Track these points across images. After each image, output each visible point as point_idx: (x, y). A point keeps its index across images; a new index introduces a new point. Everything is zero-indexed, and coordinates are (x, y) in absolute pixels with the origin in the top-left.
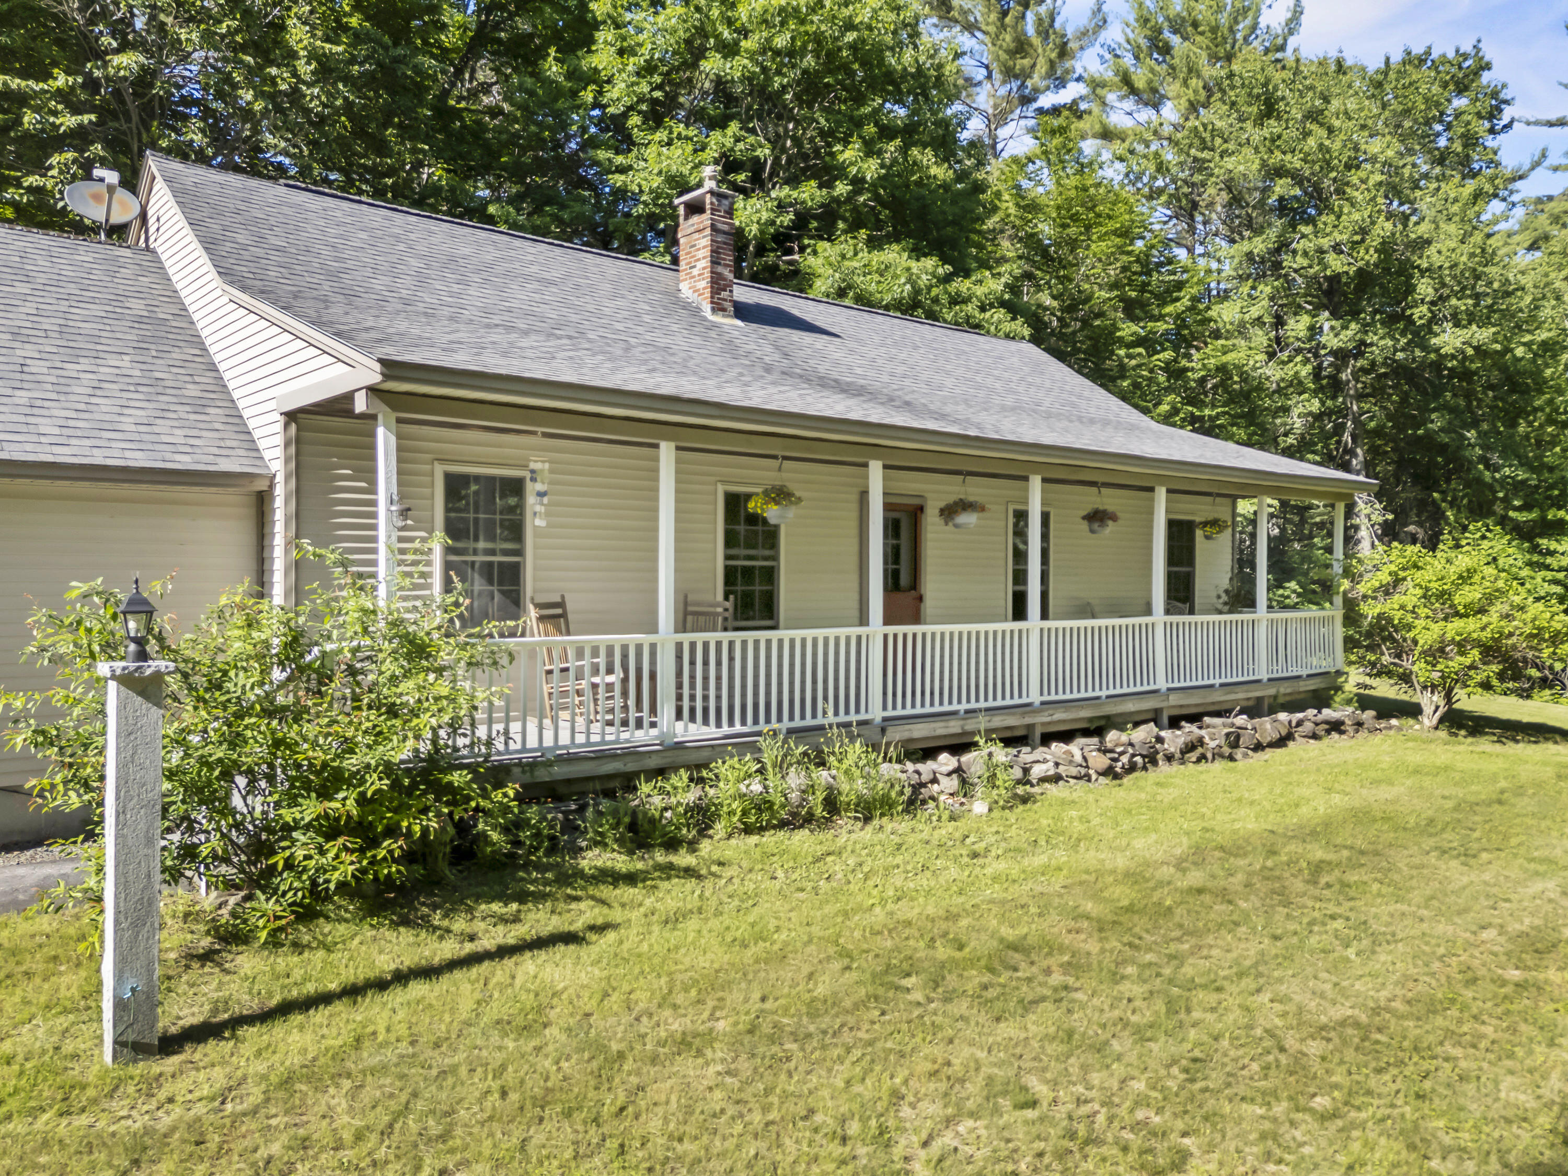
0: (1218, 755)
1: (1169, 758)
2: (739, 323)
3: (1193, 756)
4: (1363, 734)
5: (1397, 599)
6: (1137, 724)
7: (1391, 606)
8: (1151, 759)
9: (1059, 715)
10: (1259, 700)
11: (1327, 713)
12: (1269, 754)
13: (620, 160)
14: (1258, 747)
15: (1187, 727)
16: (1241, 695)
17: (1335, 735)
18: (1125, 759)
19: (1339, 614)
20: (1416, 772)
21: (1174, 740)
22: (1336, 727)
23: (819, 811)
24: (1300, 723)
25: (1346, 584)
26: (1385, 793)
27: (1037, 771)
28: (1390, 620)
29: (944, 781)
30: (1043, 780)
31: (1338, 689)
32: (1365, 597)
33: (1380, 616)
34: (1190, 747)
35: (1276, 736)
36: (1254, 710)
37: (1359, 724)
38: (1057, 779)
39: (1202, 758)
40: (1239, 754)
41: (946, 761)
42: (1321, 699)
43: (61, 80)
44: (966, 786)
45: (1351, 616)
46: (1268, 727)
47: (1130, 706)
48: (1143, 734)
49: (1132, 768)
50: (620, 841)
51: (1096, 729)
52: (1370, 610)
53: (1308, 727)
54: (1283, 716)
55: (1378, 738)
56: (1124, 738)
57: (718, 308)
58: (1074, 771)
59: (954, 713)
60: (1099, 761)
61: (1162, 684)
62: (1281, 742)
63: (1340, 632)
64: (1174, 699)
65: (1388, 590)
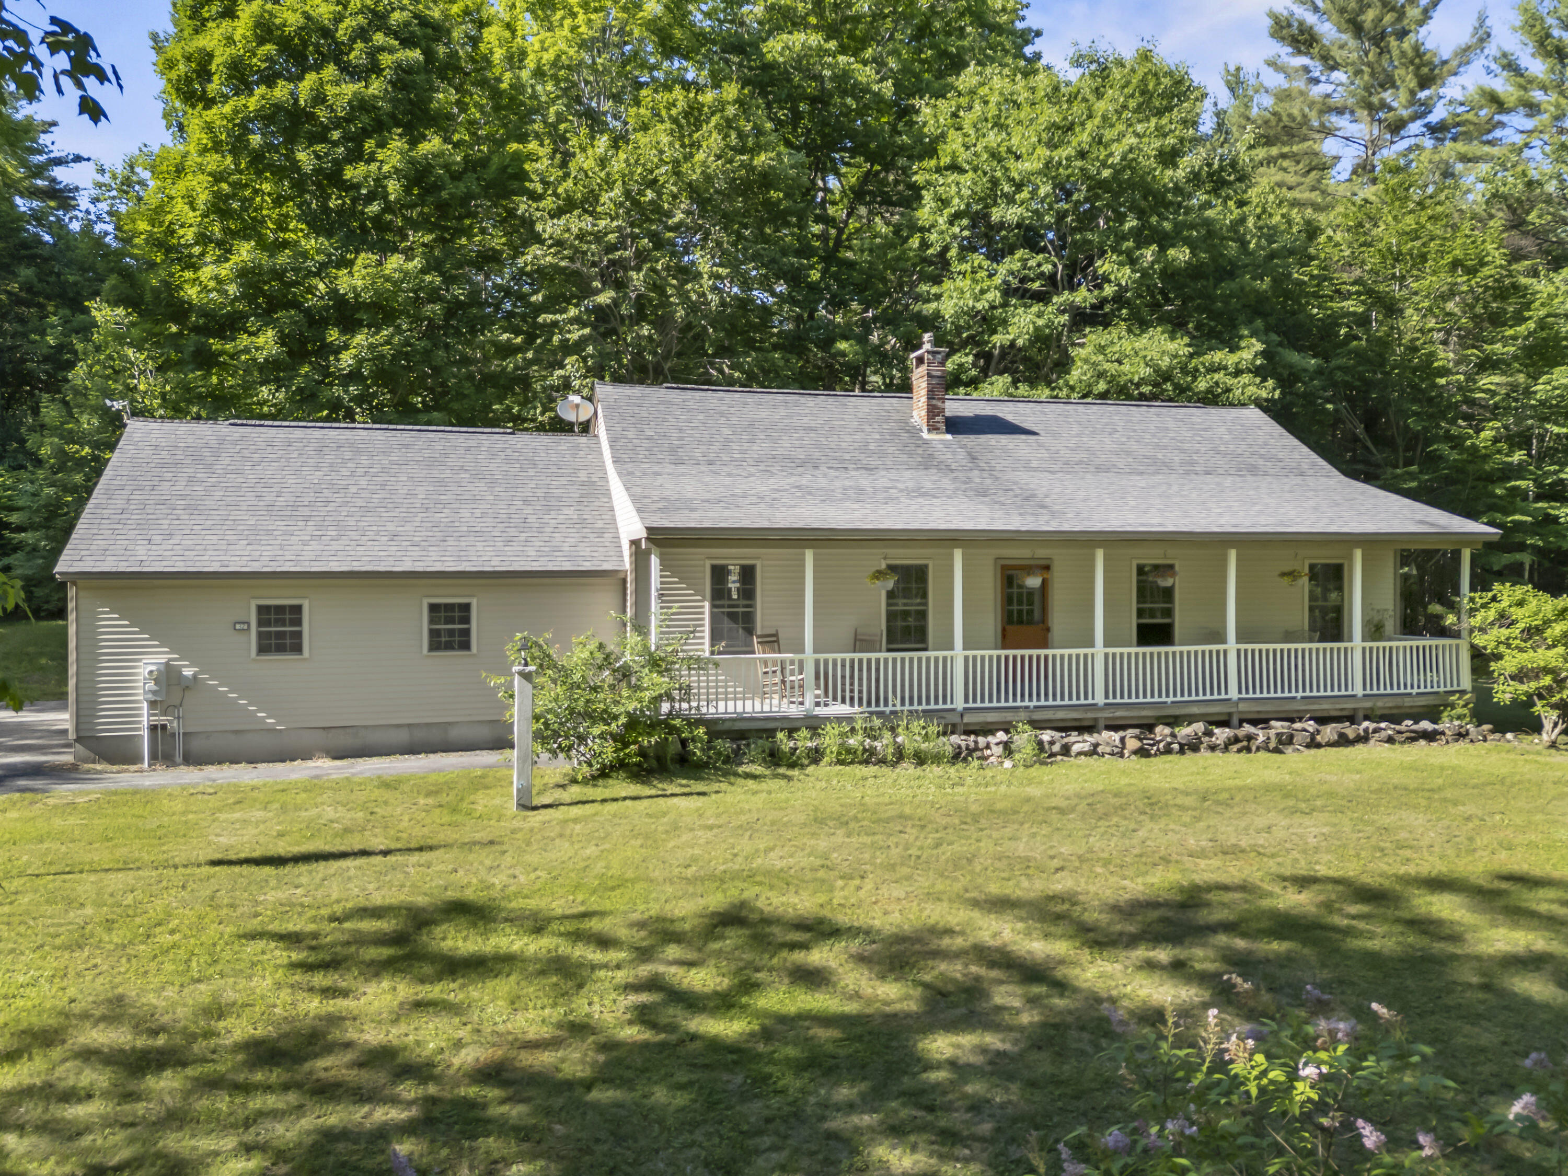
0: (1261, 748)
1: (1211, 747)
2: (949, 437)
3: (1235, 748)
4: (1464, 742)
6: (1189, 723)
8: (1191, 747)
9: (1119, 713)
10: (1336, 711)
11: (1426, 725)
13: (935, 290)
14: (1315, 745)
15: (1246, 727)
19: (1463, 643)
21: (1224, 735)
22: (1429, 735)
23: (889, 757)
24: (1377, 730)
27: (1076, 748)
29: (994, 748)
30: (1080, 753)
34: (1238, 741)
35: (1342, 738)
36: (1326, 718)
37: (1464, 735)
38: (1092, 754)
39: (1244, 749)
40: (1288, 748)
41: (999, 737)
43: (573, 312)
48: (1191, 729)
49: (1166, 751)
50: (764, 760)
51: (1144, 724)
56: (1170, 731)
57: (932, 428)
60: (1134, 744)
61: (1234, 695)
62: (1346, 743)
63: (1465, 656)
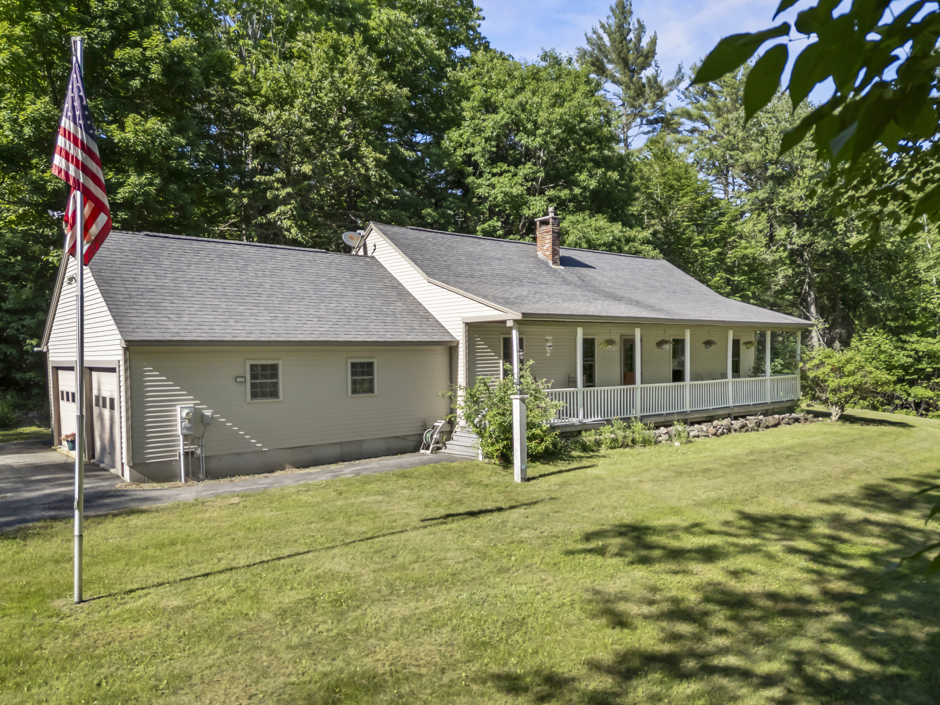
0: (753, 429)
1: (735, 430)
2: (562, 267)
3: (744, 430)
4: (807, 423)
5: (822, 370)
6: (723, 419)
7: (820, 373)
8: (729, 431)
9: (696, 416)
10: (767, 410)
11: (794, 415)
12: (771, 429)
14: (767, 427)
15: (741, 420)
16: (760, 408)
17: (797, 424)
18: (720, 430)
19: (798, 377)
20: (825, 433)
21: (737, 424)
22: (797, 420)
23: (630, 443)
24: (783, 419)
25: (801, 365)
26: (812, 439)
28: (819, 378)
29: (663, 436)
30: (694, 437)
31: (798, 406)
32: (809, 369)
33: (815, 377)
34: (743, 427)
35: (773, 423)
36: (766, 414)
37: (806, 420)
38: (698, 436)
39: (747, 430)
40: (760, 429)
41: (663, 430)
42: (791, 410)
44: (670, 438)
45: (804, 377)
46: (771, 420)
47: (720, 412)
48: (726, 422)
49: (723, 434)
51: (710, 420)
52: (811, 374)
53: (786, 420)
54: (777, 416)
55: (813, 424)
56: (720, 423)
57: (554, 262)
58: (704, 434)
59: (662, 415)
60: (712, 430)
61: (731, 404)
62: (776, 425)
63: (799, 382)
64: (736, 410)
65: (818, 366)
